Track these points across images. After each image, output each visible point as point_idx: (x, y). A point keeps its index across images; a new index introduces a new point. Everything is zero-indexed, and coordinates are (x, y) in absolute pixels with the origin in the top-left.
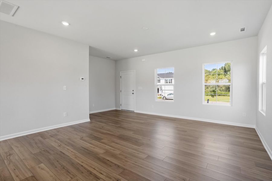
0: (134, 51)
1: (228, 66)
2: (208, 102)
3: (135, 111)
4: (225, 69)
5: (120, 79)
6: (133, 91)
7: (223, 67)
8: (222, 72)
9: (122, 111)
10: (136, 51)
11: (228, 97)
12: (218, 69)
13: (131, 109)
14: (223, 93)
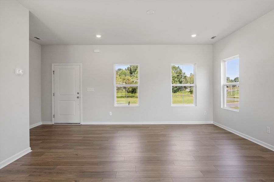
0: (95, 36)
1: (133, 67)
2: (129, 105)
3: (82, 123)
4: (130, 69)
5: (53, 75)
6: (78, 93)
7: (128, 67)
8: (128, 72)
9: (56, 126)
10: (99, 36)
11: (136, 99)
12: (124, 69)
13: (74, 120)
14: (131, 94)
